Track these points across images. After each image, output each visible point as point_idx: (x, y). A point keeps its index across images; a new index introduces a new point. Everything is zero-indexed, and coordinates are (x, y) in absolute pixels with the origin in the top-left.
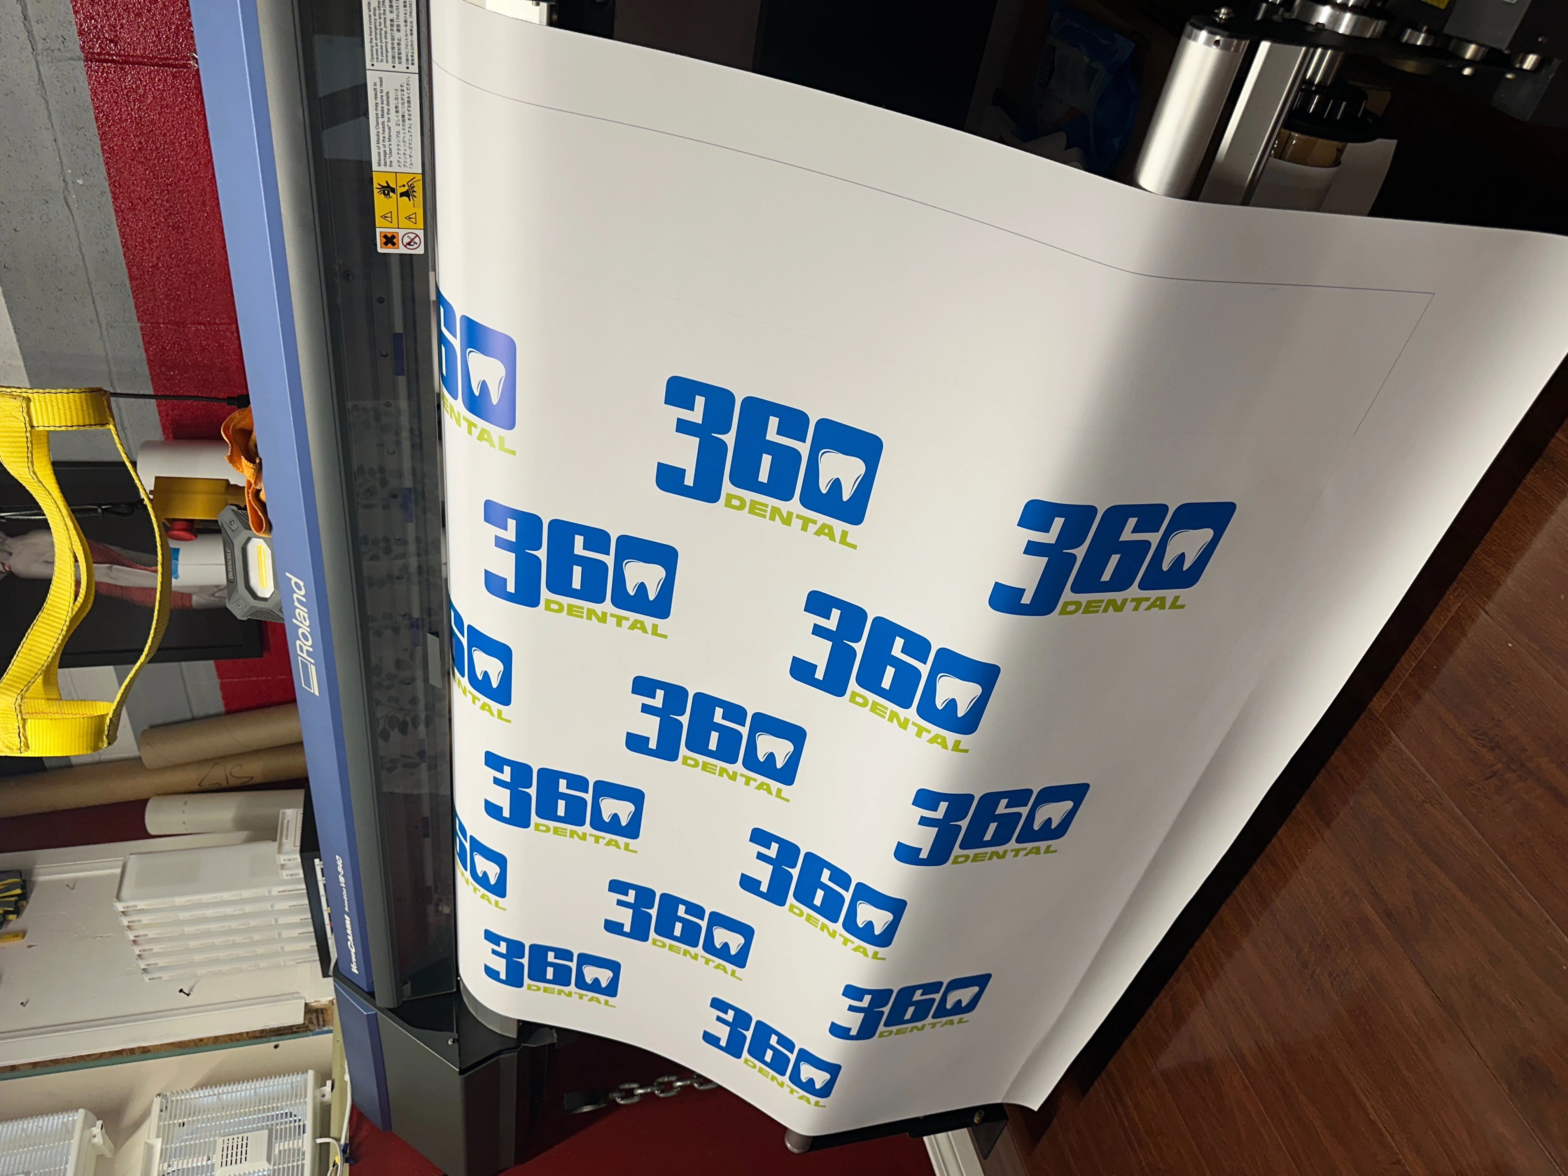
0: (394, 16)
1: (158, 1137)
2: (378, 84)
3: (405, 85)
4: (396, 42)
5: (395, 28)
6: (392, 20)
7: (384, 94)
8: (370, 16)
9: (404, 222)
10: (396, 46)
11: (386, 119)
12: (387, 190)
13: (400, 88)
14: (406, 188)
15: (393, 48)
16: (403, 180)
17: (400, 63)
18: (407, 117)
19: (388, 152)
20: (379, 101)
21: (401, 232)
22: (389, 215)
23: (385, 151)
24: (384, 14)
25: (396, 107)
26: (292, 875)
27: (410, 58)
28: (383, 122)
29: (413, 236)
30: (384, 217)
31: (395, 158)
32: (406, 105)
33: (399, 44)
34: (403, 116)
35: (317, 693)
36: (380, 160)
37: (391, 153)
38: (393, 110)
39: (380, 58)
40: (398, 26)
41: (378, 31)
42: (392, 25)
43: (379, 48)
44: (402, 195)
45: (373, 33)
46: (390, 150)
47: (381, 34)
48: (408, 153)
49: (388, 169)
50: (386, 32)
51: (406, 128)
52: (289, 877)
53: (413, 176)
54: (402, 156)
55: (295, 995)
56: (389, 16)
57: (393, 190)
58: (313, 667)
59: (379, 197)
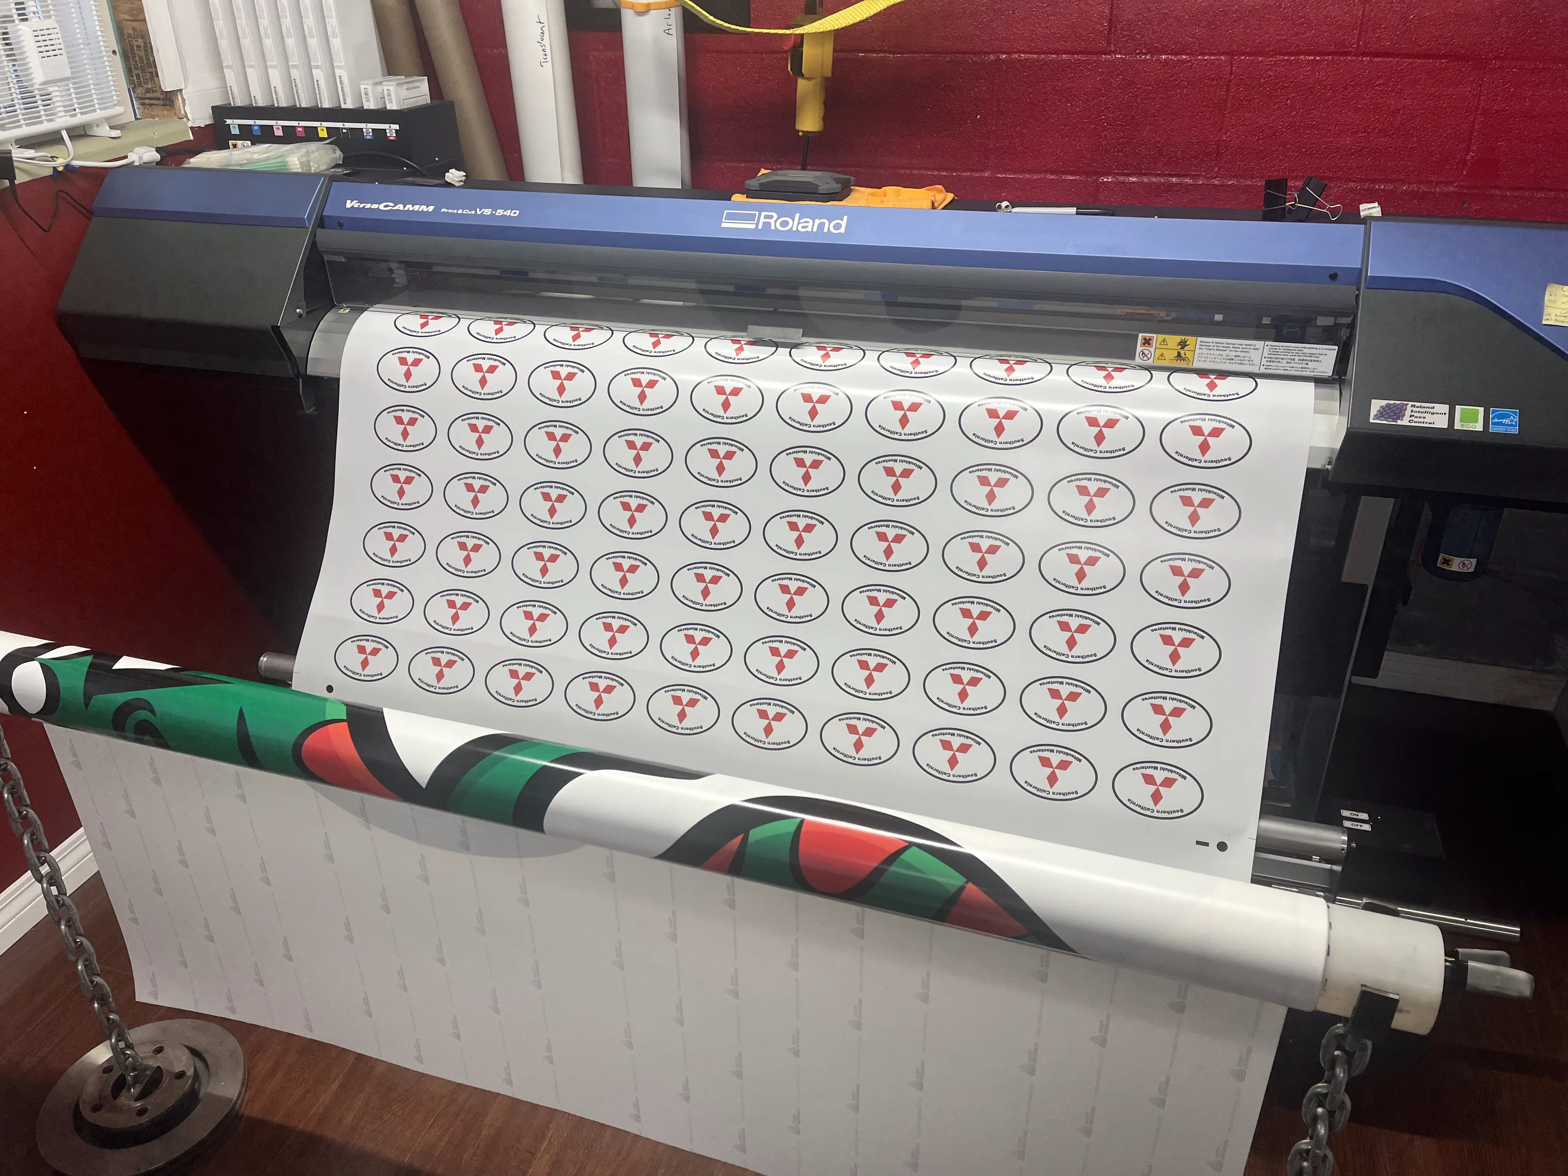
2: (1255, 347)
4: (1281, 360)
5: (1289, 361)
6: (1294, 359)
7: (1248, 350)
8: (1299, 347)
9: (1159, 352)
11: (1231, 349)
12: (1183, 344)
13: (1248, 360)
14: (1183, 356)
15: (1277, 358)
16: (1189, 355)
17: (1266, 362)
18: (1231, 361)
19: (1209, 348)
20: (1244, 346)
21: (1152, 350)
22: (1165, 343)
24: (1298, 356)
25: (1237, 357)
27: (1269, 368)
28: (1229, 347)
29: (1149, 356)
30: (1164, 340)
31: (1204, 351)
32: (1239, 362)
34: (1234, 359)
35: (723, 225)
36: (1204, 342)
38: (1237, 354)
39: (1271, 350)
40: (1290, 363)
41: (1287, 351)
42: (1291, 359)
43: (1277, 350)
44: (1179, 353)
45: (1287, 348)
48: (1208, 359)
49: (1198, 347)
50: (1287, 355)
51: (1225, 361)
53: (1191, 361)
54: (1206, 356)
57: (1182, 348)
58: (753, 226)
59: (1178, 338)
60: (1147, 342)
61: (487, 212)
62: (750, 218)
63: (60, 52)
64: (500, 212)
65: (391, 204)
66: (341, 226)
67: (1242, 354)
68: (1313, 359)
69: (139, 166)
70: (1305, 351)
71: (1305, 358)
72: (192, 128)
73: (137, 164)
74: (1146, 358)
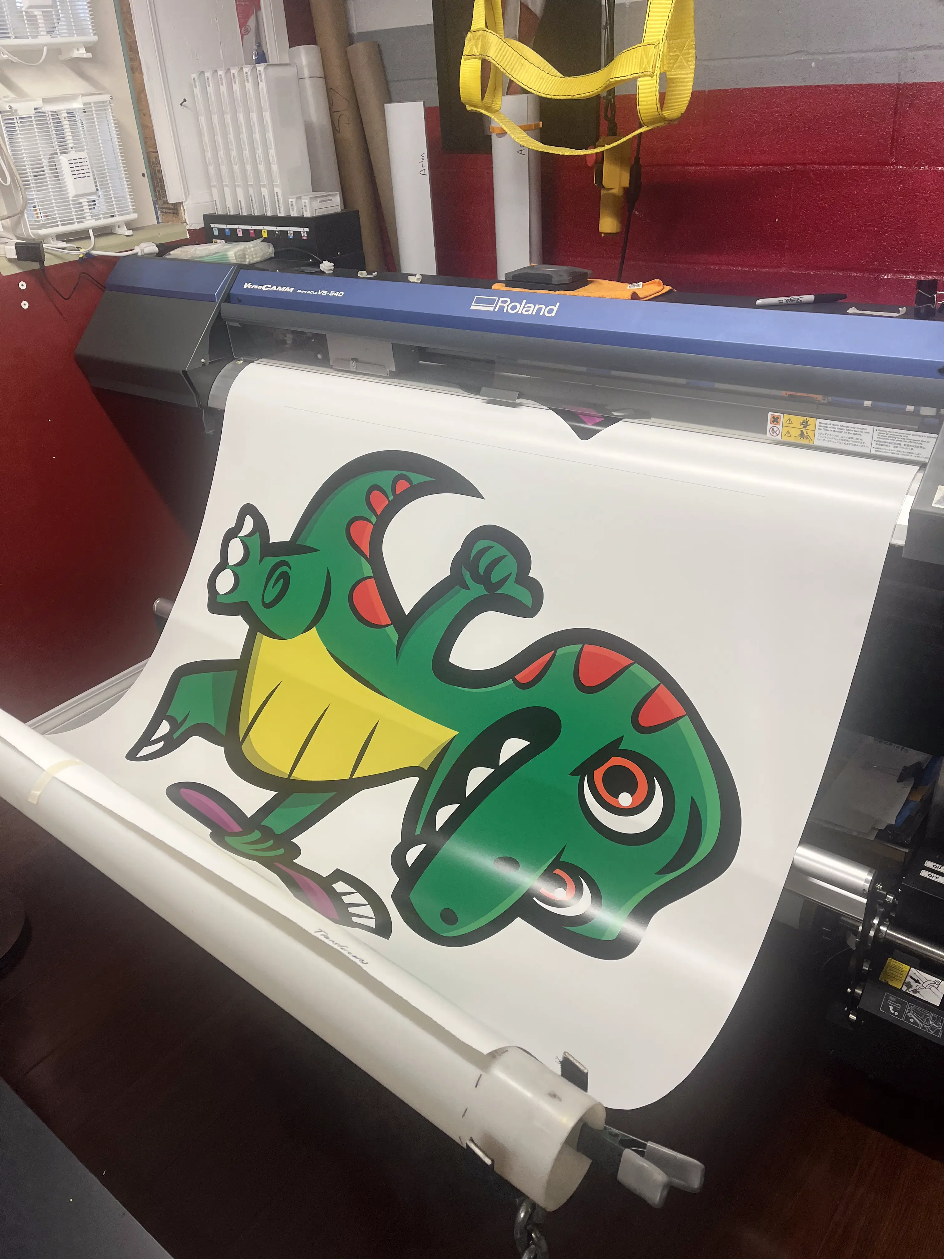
0: (902, 446)
2: (865, 431)
3: (864, 445)
4: (889, 445)
5: (896, 445)
6: (900, 444)
7: (860, 433)
8: (904, 434)
9: (785, 430)
10: (886, 444)
11: (846, 431)
12: (805, 424)
13: (863, 441)
14: (806, 435)
15: (885, 442)
16: (810, 434)
17: (877, 444)
18: (846, 442)
20: (856, 429)
21: (780, 427)
22: (790, 422)
23: (828, 427)
24: (904, 441)
25: (852, 438)
27: (879, 450)
28: (844, 429)
29: (777, 432)
30: (789, 420)
31: (824, 432)
32: (853, 443)
33: (887, 446)
35: (472, 307)
36: (823, 423)
37: (826, 430)
38: (851, 436)
39: (880, 435)
40: (897, 447)
41: (894, 436)
42: (897, 444)
43: (885, 435)
44: (802, 432)
45: (894, 434)
46: (828, 430)
47: (892, 437)
48: (826, 439)
49: (817, 427)
50: (894, 440)
51: (840, 441)
53: (813, 440)
54: (824, 436)
55: (187, 193)
57: (805, 427)
58: (492, 309)
59: (802, 419)
60: (775, 420)
61: (325, 293)
62: (491, 302)
63: (88, 174)
64: (332, 293)
65: (270, 286)
66: (239, 301)
67: (855, 437)
68: (917, 445)
69: (142, 257)
70: (910, 437)
71: (910, 444)
72: (189, 230)
73: (139, 254)
74: (775, 434)
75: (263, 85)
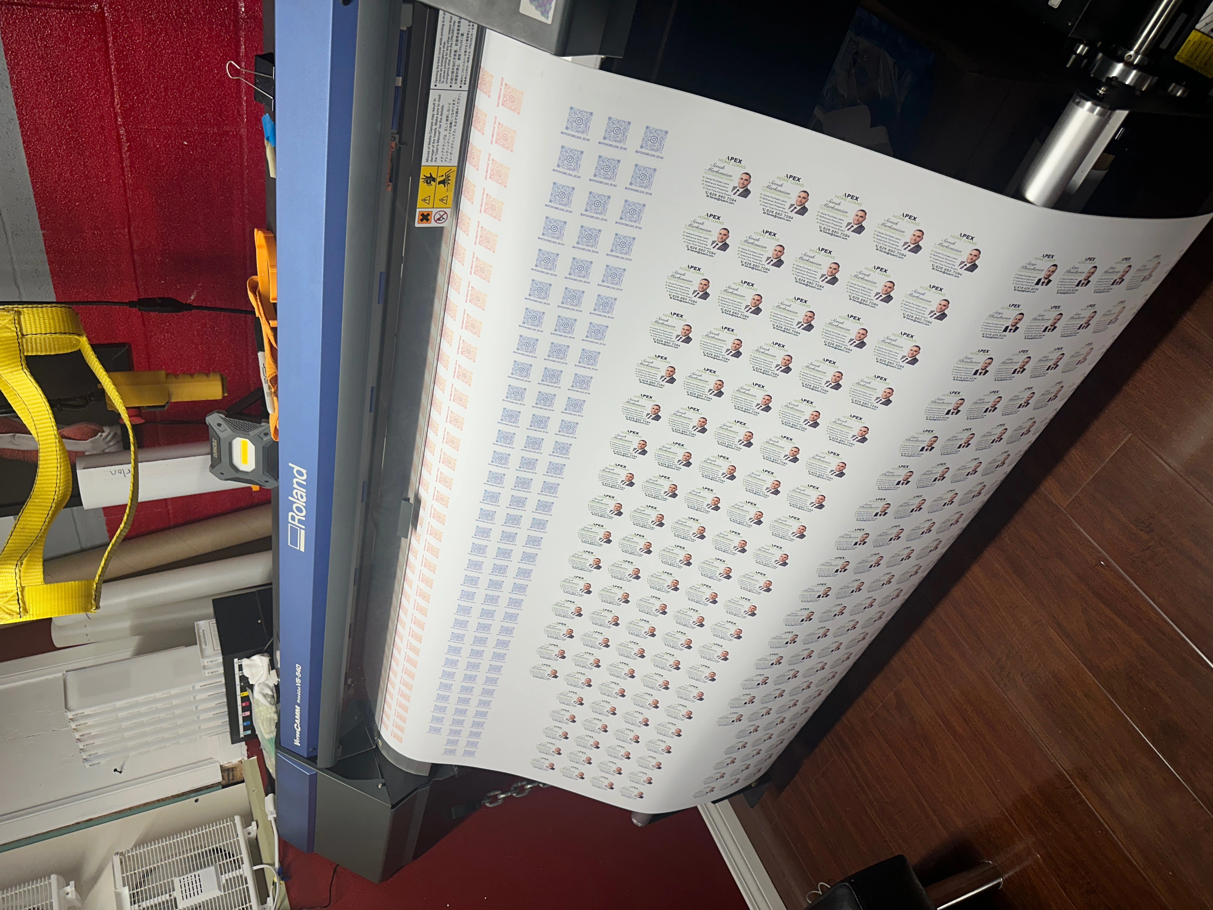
0: (458, 48)
1: (124, 886)
2: (437, 100)
3: (456, 100)
4: (455, 68)
5: (457, 57)
6: (455, 51)
7: (440, 107)
9: (438, 203)
10: (455, 71)
11: (438, 126)
12: (430, 179)
13: (452, 102)
14: (444, 177)
15: (453, 72)
16: (442, 172)
17: (456, 83)
18: (453, 124)
19: (435, 151)
20: (435, 113)
21: (434, 211)
22: (428, 198)
23: (433, 150)
24: (451, 46)
25: (447, 117)
26: (212, 672)
27: (464, 79)
29: (442, 213)
30: (424, 200)
31: (439, 155)
32: (455, 114)
33: (457, 69)
34: (451, 123)
35: (302, 550)
37: (437, 151)
38: (444, 119)
42: (455, 55)
44: (440, 183)
45: (440, 62)
46: (437, 149)
47: (445, 62)
48: (449, 151)
49: (433, 164)
50: (450, 61)
51: (452, 132)
52: (210, 674)
53: (450, 168)
54: (445, 154)
55: (210, 760)
56: (454, 48)
57: (434, 180)
58: (303, 532)
59: (422, 185)
60: (425, 217)
61: (298, 681)
62: (294, 532)
64: (299, 674)
65: (296, 725)
67: (445, 113)
68: (456, 27)
69: (277, 813)
70: (445, 39)
71: (454, 39)
72: (249, 757)
74: (445, 216)
75: (87, 711)
